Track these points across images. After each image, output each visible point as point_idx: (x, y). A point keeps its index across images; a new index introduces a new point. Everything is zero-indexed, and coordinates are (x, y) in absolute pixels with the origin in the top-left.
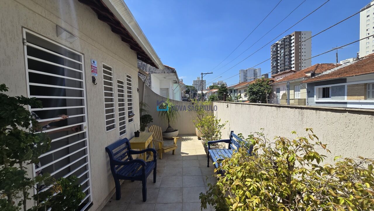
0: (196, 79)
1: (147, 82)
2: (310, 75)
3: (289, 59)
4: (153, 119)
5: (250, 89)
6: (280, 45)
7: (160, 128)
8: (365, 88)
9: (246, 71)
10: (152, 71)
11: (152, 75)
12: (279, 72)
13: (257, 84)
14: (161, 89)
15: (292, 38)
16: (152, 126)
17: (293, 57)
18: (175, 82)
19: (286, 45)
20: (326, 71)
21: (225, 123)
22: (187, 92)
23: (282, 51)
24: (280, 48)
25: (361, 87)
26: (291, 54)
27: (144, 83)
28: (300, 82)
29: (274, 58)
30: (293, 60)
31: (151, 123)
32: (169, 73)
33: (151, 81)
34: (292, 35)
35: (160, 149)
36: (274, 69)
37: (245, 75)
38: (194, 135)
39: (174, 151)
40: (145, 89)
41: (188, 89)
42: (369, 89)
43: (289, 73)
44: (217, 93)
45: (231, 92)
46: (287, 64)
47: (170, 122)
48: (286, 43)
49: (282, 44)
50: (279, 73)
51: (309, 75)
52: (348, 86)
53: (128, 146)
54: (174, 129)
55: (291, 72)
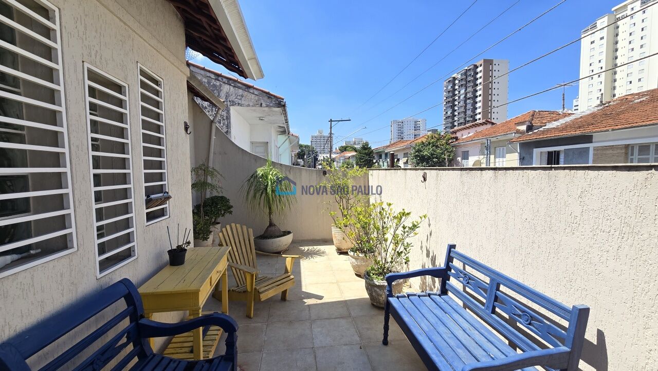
0: (316, 134)
1: (222, 124)
2: (525, 129)
3: (472, 106)
4: (232, 207)
5: (416, 152)
6: (459, 81)
7: (251, 231)
8: (626, 154)
9: (402, 122)
10: (233, 102)
11: (233, 110)
12: (455, 126)
13: (429, 143)
14: (252, 143)
15: (478, 70)
16: (228, 227)
17: (480, 101)
18: (281, 130)
19: (469, 81)
20: (549, 122)
21: (419, 220)
22: (301, 155)
23: (463, 91)
24: (459, 86)
25: (619, 151)
26: (477, 97)
27: (212, 122)
28: (507, 140)
29: (449, 102)
30: (480, 107)
31: (227, 215)
32: (271, 107)
33: (230, 122)
34: (478, 64)
35: (249, 289)
36: (448, 120)
37: (400, 129)
38: (328, 241)
39: (284, 293)
40: (214, 137)
41: (302, 151)
42: (632, 154)
43: (482, 125)
44: (354, 159)
45: (380, 157)
46: (469, 113)
47: (274, 214)
48: (469, 78)
49: (461, 79)
50: (456, 128)
51: (523, 128)
52: (596, 149)
53: (132, 307)
54: (283, 230)
55: (486, 124)
